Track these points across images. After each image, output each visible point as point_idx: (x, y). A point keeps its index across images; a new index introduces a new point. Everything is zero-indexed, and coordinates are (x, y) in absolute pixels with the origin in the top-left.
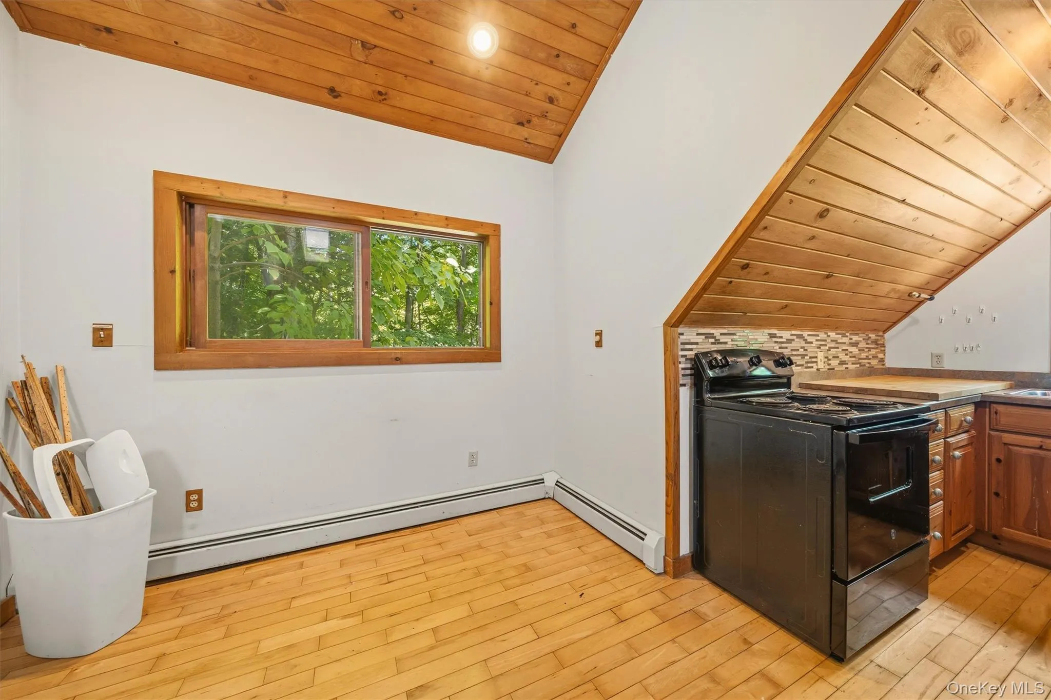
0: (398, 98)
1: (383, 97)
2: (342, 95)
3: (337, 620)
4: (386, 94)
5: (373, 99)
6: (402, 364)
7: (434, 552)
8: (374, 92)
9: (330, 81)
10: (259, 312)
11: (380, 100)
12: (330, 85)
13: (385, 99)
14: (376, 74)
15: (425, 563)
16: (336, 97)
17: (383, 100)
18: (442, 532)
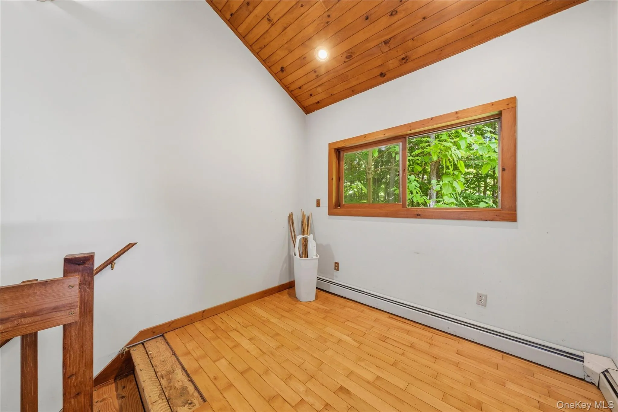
0: (414, 54)
1: (406, 59)
2: (386, 73)
3: (351, 339)
4: (406, 57)
5: (401, 64)
6: (421, 218)
7: (423, 345)
8: (400, 60)
9: (377, 72)
10: (392, 190)
11: (405, 62)
12: (379, 73)
13: (407, 60)
14: (397, 51)
15: (410, 347)
16: (384, 76)
17: (406, 61)
18: (440, 339)
